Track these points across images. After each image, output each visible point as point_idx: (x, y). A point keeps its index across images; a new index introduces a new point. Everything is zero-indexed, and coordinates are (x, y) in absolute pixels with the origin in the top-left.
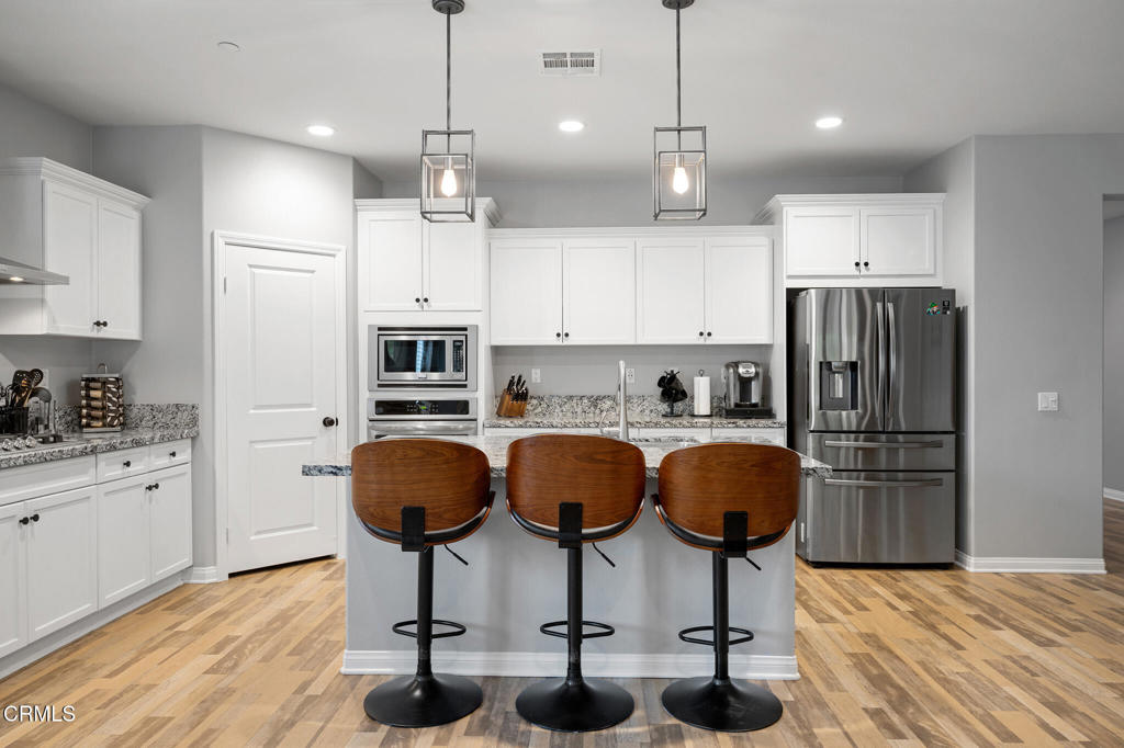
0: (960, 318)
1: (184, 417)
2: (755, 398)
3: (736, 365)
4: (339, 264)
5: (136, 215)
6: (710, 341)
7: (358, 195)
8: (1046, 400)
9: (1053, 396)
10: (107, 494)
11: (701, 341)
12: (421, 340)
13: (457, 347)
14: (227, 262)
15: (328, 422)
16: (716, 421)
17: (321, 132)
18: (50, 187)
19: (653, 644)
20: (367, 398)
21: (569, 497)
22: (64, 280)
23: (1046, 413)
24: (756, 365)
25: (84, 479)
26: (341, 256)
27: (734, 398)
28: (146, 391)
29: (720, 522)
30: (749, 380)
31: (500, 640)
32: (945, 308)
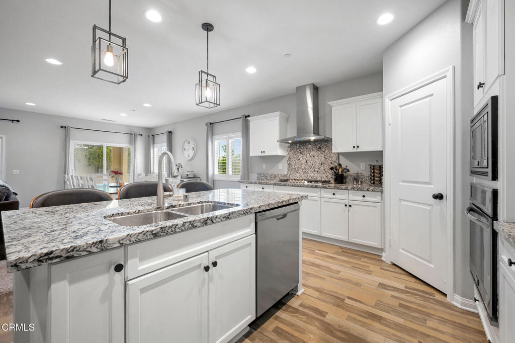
10: (325, 201)
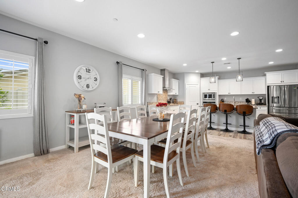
1: (183, 103)
2: (263, 102)
4: (198, 86)
5: (178, 82)
6: (254, 94)
7: (201, 77)
11: (252, 94)
12: (208, 94)
13: (214, 95)
14: (187, 86)
15: (197, 104)
16: (255, 105)
17: (197, 71)
18: (173, 81)
19: (237, 127)
20: (202, 101)
21: (225, 109)
22: (174, 90)
24: (263, 97)
25: (177, 108)
26: (199, 85)
27: (259, 102)
28: (179, 100)
29: (242, 112)
30: (261, 99)
31: (219, 125)
32: (297, 88)
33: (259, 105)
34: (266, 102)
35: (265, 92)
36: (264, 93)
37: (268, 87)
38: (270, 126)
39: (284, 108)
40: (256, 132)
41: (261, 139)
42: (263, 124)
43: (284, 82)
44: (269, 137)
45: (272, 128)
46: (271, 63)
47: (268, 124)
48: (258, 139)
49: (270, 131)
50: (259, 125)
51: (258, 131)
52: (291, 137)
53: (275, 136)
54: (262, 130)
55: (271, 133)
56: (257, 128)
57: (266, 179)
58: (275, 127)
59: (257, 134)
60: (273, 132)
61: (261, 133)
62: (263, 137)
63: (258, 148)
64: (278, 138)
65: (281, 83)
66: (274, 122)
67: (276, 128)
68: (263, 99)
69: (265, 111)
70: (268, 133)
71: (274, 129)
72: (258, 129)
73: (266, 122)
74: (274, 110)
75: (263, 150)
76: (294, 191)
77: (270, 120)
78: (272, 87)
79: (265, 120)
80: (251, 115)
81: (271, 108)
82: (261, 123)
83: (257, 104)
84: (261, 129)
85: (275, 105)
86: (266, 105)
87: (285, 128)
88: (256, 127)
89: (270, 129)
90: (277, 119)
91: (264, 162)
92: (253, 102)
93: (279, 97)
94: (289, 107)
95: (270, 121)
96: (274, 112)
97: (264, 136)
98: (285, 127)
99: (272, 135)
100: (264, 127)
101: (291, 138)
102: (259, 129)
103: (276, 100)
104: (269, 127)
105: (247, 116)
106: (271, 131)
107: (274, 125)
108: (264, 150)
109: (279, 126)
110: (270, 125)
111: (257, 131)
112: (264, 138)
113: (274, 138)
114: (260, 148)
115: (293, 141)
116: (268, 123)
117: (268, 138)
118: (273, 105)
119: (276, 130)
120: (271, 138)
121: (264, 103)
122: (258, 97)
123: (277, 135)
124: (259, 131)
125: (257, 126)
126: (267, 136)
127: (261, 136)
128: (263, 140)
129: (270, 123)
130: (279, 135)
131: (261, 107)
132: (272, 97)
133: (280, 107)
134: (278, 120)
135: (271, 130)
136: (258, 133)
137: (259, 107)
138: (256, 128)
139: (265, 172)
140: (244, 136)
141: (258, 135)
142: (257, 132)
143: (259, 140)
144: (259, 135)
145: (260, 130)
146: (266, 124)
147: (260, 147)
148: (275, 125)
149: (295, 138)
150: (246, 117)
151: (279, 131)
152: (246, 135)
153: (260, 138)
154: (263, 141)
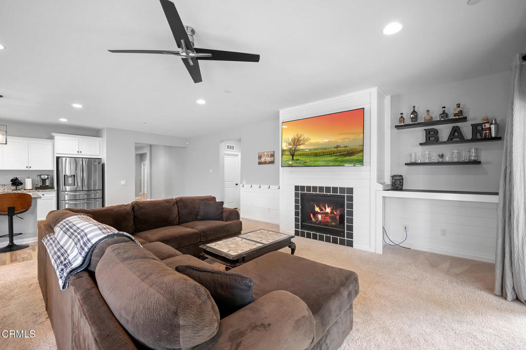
0: (103, 166)
2: (47, 184)
3: (41, 175)
6: (30, 169)
8: (123, 182)
9: (124, 181)
11: (27, 169)
16: (34, 190)
23: (123, 185)
24: (48, 175)
27: (40, 184)
29: (7, 209)
30: (45, 179)
32: (99, 163)
33: (40, 190)
34: (53, 184)
35: (51, 166)
36: (50, 168)
37: (58, 158)
38: (76, 234)
39: (82, 193)
40: (51, 247)
41: (65, 259)
42: (64, 232)
43: (83, 153)
44: (80, 253)
45: (82, 237)
46: (63, 120)
47: (73, 229)
48: (59, 261)
49: (80, 244)
50: (54, 232)
51: (54, 245)
52: (111, 246)
53: (89, 249)
54: (61, 243)
55: (81, 247)
56: (51, 239)
57: (89, 325)
58: (86, 235)
59: (53, 252)
60: (85, 244)
61: (62, 247)
62: (68, 255)
63: (61, 278)
64: (93, 251)
65: (77, 153)
66: (82, 226)
67: (89, 236)
68: (48, 178)
69: (52, 199)
70: (77, 248)
71: (85, 239)
72: (54, 242)
73: (67, 226)
74: (66, 196)
75: (72, 278)
76: (130, 319)
77: (74, 223)
78: (64, 159)
79: (64, 224)
80: (27, 212)
81: (61, 194)
82: (57, 229)
83: (37, 188)
84: (61, 241)
85: (68, 188)
86: (54, 188)
87: (100, 235)
88: (49, 238)
89: (79, 240)
90: (83, 218)
91: (79, 300)
92: (28, 184)
93: (74, 176)
94: (88, 191)
95: (75, 225)
96: (66, 199)
97: (69, 252)
98: (100, 232)
99: (83, 249)
100: (66, 237)
101: (112, 248)
102: (56, 242)
103: (70, 181)
104: (76, 236)
105: (18, 215)
106: (82, 244)
107: (82, 231)
108: (74, 278)
109: (91, 231)
110: (75, 231)
111: (51, 245)
112: (70, 258)
113: (87, 254)
114: (67, 276)
115: (115, 252)
116: (71, 228)
117: (77, 255)
118: (66, 189)
119: (89, 240)
120: (83, 254)
121: (51, 186)
122: (38, 176)
123: (92, 247)
124: (56, 246)
125: (50, 236)
126: (76, 251)
127: (62, 255)
128: (69, 260)
129: (75, 228)
130: (94, 246)
131: (43, 193)
132: (64, 176)
133: (75, 191)
134: (85, 221)
135: (81, 241)
136: (56, 249)
137: (40, 193)
138: (48, 241)
139: (85, 315)
140: (11, 256)
141: (55, 253)
142: (53, 248)
143: (61, 262)
144: (59, 254)
145: (59, 243)
146: (68, 230)
147: (65, 274)
148: (86, 231)
149: (117, 247)
150: (14, 217)
151: (94, 241)
152: (15, 252)
153: (62, 258)
154: (69, 262)
